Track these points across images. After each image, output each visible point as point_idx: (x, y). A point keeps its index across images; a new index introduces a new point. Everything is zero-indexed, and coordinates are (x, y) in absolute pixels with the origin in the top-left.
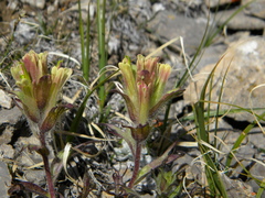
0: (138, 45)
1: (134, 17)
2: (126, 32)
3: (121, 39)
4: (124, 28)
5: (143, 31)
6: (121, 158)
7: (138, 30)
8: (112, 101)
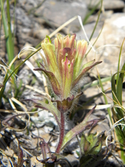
0: (30, 28)
1: (23, 5)
2: (19, 18)
3: (16, 23)
4: (17, 15)
5: (32, 16)
6: (39, 125)
7: (28, 15)
8: (21, 77)
